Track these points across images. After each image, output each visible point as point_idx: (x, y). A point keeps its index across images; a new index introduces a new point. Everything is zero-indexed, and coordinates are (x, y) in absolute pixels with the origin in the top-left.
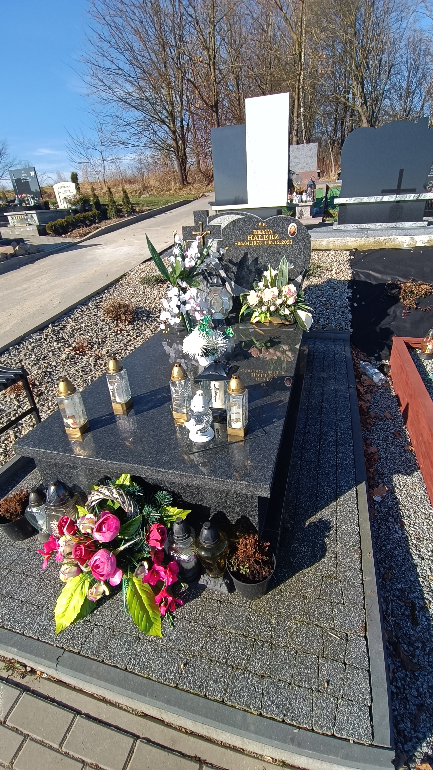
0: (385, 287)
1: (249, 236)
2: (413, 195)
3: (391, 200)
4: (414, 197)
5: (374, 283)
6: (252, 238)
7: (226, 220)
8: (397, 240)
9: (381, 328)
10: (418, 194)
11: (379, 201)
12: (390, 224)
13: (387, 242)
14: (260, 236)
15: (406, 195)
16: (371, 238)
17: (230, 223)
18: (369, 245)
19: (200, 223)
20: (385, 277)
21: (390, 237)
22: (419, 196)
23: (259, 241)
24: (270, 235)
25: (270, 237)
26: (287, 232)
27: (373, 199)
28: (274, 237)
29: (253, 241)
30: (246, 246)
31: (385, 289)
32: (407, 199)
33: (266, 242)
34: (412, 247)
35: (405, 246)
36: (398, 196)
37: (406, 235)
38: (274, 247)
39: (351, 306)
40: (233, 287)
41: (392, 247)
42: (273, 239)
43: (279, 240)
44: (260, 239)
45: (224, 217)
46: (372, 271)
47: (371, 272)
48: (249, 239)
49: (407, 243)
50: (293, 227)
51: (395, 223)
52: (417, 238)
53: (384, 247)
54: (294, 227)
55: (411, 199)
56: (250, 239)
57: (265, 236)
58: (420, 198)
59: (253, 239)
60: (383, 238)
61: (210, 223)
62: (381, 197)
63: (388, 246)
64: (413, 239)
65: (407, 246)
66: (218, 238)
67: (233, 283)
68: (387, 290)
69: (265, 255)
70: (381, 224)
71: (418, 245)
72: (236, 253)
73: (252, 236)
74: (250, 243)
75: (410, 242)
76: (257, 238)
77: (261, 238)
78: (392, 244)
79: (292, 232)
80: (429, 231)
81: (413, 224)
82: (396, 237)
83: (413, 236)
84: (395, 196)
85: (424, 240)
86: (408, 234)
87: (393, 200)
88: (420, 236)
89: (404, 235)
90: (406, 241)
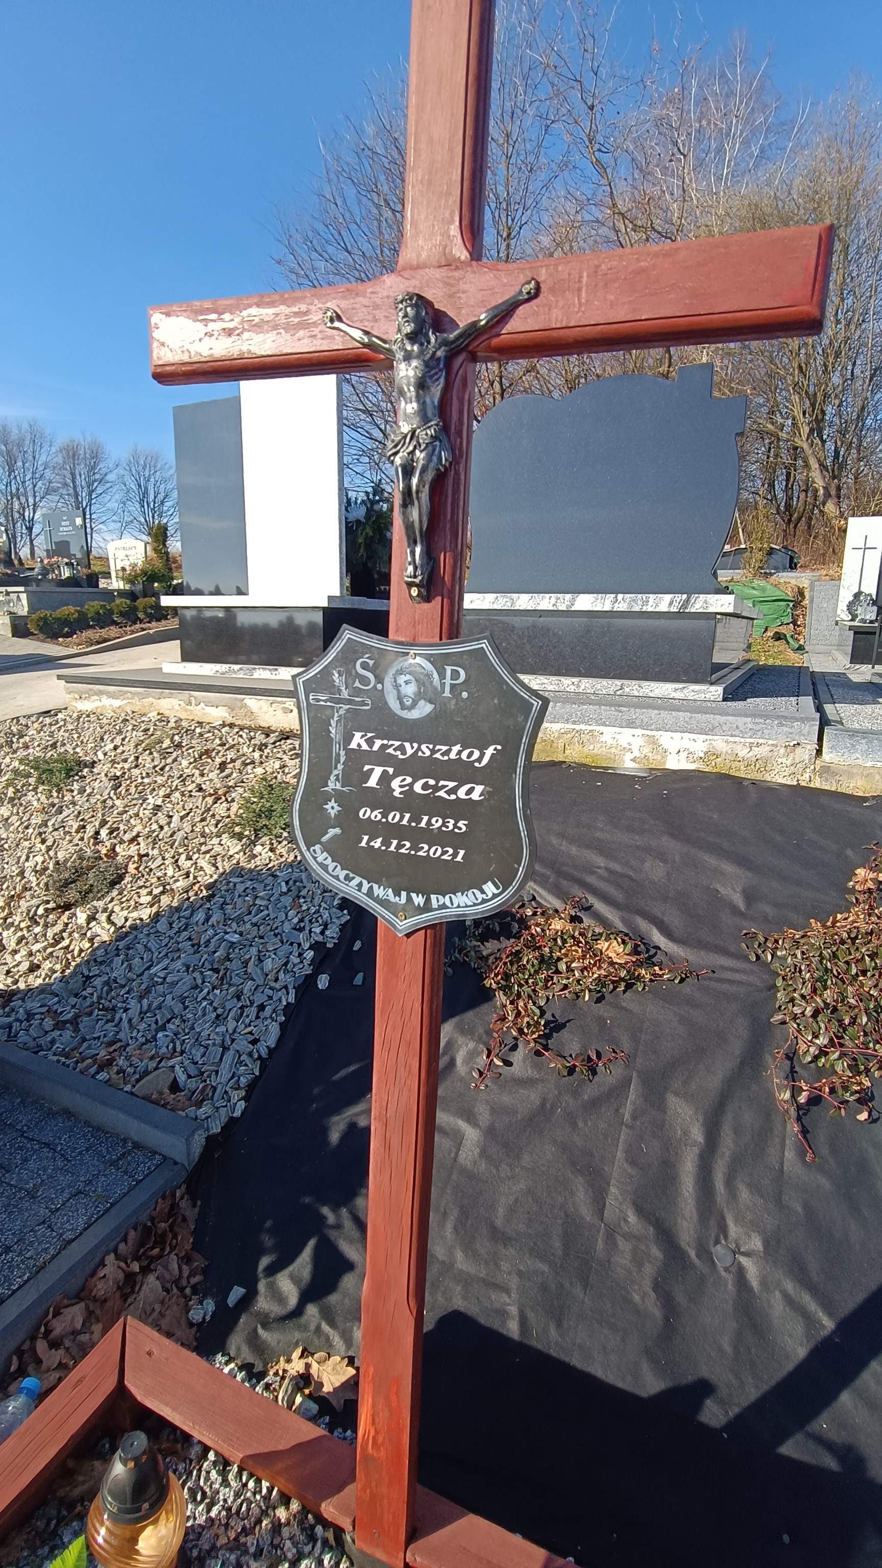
2: (668, 598)
3: (599, 608)
4: (671, 603)
8: (603, 739)
10: (685, 596)
11: (563, 607)
13: (570, 742)
15: (644, 596)
21: (577, 727)
22: (687, 601)
27: (547, 600)
32: (650, 609)
34: (652, 770)
35: (628, 765)
36: (620, 596)
37: (631, 724)
41: (588, 761)
49: (636, 753)
52: (667, 740)
53: (557, 758)
55: (663, 607)
62: (568, 596)
63: (573, 754)
64: (653, 742)
65: (633, 765)
70: (576, 680)
71: (674, 763)
75: (646, 751)
78: (586, 750)
80: (723, 719)
81: (676, 690)
82: (598, 728)
83: (654, 733)
84: (613, 596)
85: (691, 750)
86: (638, 722)
87: (607, 607)
88: (678, 735)
89: (624, 724)
90: (632, 747)
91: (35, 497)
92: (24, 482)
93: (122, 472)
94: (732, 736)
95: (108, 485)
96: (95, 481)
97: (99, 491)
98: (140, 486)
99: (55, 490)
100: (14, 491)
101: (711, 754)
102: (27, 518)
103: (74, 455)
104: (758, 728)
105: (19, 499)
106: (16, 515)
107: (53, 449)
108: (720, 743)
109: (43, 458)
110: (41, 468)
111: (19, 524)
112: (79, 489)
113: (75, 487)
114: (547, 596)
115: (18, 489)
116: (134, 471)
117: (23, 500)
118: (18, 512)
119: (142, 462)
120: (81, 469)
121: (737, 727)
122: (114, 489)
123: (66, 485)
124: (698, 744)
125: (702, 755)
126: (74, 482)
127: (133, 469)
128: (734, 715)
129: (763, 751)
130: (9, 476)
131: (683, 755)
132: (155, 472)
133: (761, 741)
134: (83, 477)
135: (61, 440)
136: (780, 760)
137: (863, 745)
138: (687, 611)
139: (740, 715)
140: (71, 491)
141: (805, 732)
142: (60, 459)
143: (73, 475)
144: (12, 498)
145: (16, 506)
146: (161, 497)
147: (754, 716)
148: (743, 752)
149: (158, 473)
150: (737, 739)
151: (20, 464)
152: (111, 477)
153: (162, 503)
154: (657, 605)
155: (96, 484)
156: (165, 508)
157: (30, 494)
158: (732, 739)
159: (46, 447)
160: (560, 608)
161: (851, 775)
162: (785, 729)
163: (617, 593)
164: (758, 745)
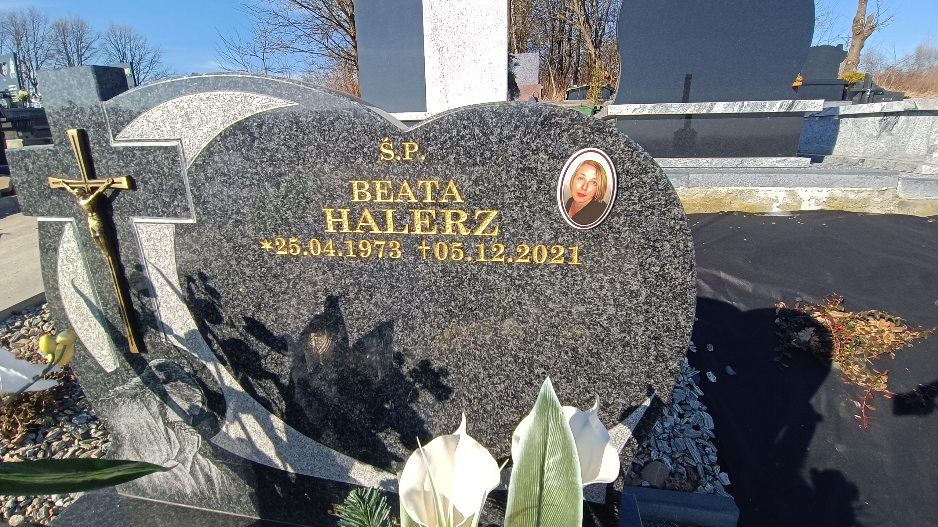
0: (777, 321)
1: (329, 213)
2: (779, 103)
3: (730, 111)
4: (781, 106)
5: (743, 307)
6: (345, 220)
7: (196, 119)
8: (757, 195)
9: (814, 472)
10: (791, 101)
11: (704, 112)
12: (730, 160)
13: (734, 199)
14: (389, 213)
15: (763, 102)
16: (696, 190)
17: (223, 136)
18: (694, 205)
19: (72, 132)
20: (763, 290)
21: (739, 189)
22: (792, 104)
23: (388, 238)
24: (448, 214)
25: (449, 222)
26: (553, 200)
27: (692, 108)
28: (471, 223)
29: (356, 238)
30: (317, 260)
31: (778, 326)
33: (424, 248)
34: (792, 212)
35: (775, 210)
36: (746, 103)
37: (776, 185)
38: (474, 278)
39: (703, 382)
40: (283, 436)
41: (746, 210)
42: (464, 232)
43: (501, 238)
44: (391, 231)
45: (183, 101)
46: (724, 271)
47: (722, 275)
48: (331, 229)
49: (781, 202)
50: (590, 174)
51: (740, 159)
52: (802, 192)
53: (727, 210)
54: (598, 167)
55: (775, 110)
56: (339, 226)
57: (417, 214)
58: (794, 110)
59: (353, 227)
60: (723, 190)
61: (120, 136)
62: (708, 104)
63: (736, 207)
64: (793, 194)
65: (778, 210)
66: (176, 215)
67: (278, 423)
68: (783, 331)
69: (426, 315)
71: (805, 207)
72: (270, 290)
73: (345, 212)
74: (340, 246)
75: (787, 200)
76: (372, 222)
77: (399, 225)
78: (745, 203)
79: (582, 202)
80: (840, 176)
81: (779, 162)
82: (755, 188)
83: (792, 189)
84: (740, 102)
85: (818, 198)
86: (781, 183)
87: (736, 111)
88: (809, 189)
89: (772, 184)
90: (779, 199)
91: (37, 61)
92: (29, 51)
93: (104, 41)
94: (844, 187)
95: (93, 51)
96: (82, 48)
97: (87, 55)
98: (119, 51)
99: (52, 56)
100: (21, 58)
101: (832, 198)
102: (32, 77)
103: (64, 30)
104: (861, 180)
105: (25, 63)
106: (24, 76)
107: (48, 26)
108: (838, 192)
109: (41, 33)
110: (40, 40)
111: (26, 82)
112: (70, 55)
113: (67, 54)
114: (693, 104)
115: (24, 57)
116: (113, 41)
117: (28, 64)
118: (25, 73)
119: (118, 34)
120: (70, 39)
121: (848, 181)
122: (99, 53)
123: (59, 52)
124: (823, 194)
125: (825, 200)
126: (66, 49)
127: (112, 39)
128: (846, 174)
129: (864, 195)
130: (18, 48)
131: (813, 201)
132: (130, 41)
133: (864, 189)
134: (72, 45)
135: (52, 20)
136: (875, 199)
137: (922, 187)
138: (792, 111)
139: (851, 174)
140: (65, 56)
141: (890, 181)
142: (53, 33)
143: (65, 44)
144: (20, 63)
145: (24, 69)
146: (137, 59)
147: (860, 173)
148: (852, 196)
149: (132, 42)
150: (847, 189)
151: (24, 38)
152: (95, 45)
153: (139, 63)
154: (771, 108)
155: (83, 50)
156: (141, 68)
157: (34, 59)
158: (844, 189)
159: (42, 24)
160: (702, 112)
161: (914, 205)
162: (878, 180)
163: (744, 100)
164: (863, 191)
